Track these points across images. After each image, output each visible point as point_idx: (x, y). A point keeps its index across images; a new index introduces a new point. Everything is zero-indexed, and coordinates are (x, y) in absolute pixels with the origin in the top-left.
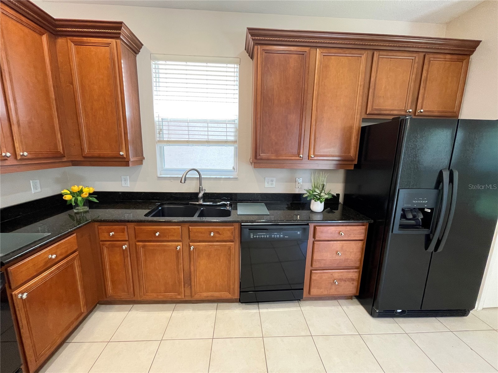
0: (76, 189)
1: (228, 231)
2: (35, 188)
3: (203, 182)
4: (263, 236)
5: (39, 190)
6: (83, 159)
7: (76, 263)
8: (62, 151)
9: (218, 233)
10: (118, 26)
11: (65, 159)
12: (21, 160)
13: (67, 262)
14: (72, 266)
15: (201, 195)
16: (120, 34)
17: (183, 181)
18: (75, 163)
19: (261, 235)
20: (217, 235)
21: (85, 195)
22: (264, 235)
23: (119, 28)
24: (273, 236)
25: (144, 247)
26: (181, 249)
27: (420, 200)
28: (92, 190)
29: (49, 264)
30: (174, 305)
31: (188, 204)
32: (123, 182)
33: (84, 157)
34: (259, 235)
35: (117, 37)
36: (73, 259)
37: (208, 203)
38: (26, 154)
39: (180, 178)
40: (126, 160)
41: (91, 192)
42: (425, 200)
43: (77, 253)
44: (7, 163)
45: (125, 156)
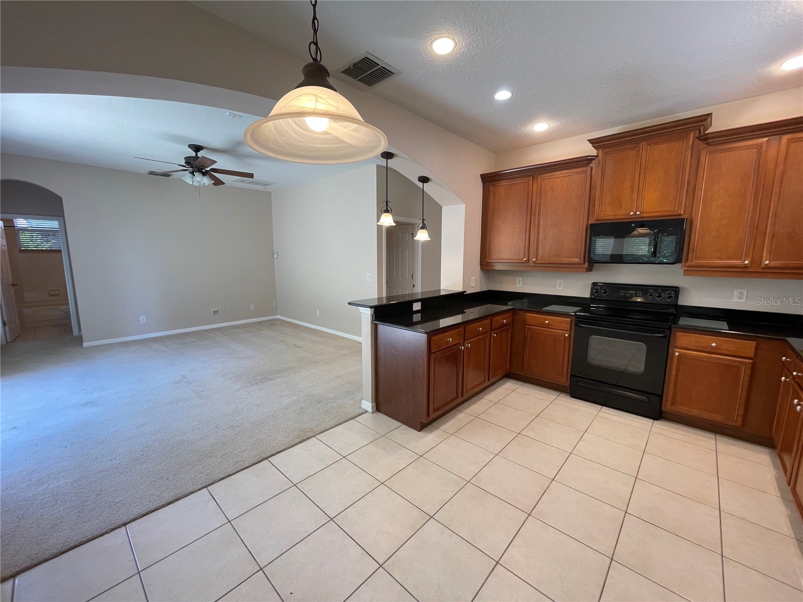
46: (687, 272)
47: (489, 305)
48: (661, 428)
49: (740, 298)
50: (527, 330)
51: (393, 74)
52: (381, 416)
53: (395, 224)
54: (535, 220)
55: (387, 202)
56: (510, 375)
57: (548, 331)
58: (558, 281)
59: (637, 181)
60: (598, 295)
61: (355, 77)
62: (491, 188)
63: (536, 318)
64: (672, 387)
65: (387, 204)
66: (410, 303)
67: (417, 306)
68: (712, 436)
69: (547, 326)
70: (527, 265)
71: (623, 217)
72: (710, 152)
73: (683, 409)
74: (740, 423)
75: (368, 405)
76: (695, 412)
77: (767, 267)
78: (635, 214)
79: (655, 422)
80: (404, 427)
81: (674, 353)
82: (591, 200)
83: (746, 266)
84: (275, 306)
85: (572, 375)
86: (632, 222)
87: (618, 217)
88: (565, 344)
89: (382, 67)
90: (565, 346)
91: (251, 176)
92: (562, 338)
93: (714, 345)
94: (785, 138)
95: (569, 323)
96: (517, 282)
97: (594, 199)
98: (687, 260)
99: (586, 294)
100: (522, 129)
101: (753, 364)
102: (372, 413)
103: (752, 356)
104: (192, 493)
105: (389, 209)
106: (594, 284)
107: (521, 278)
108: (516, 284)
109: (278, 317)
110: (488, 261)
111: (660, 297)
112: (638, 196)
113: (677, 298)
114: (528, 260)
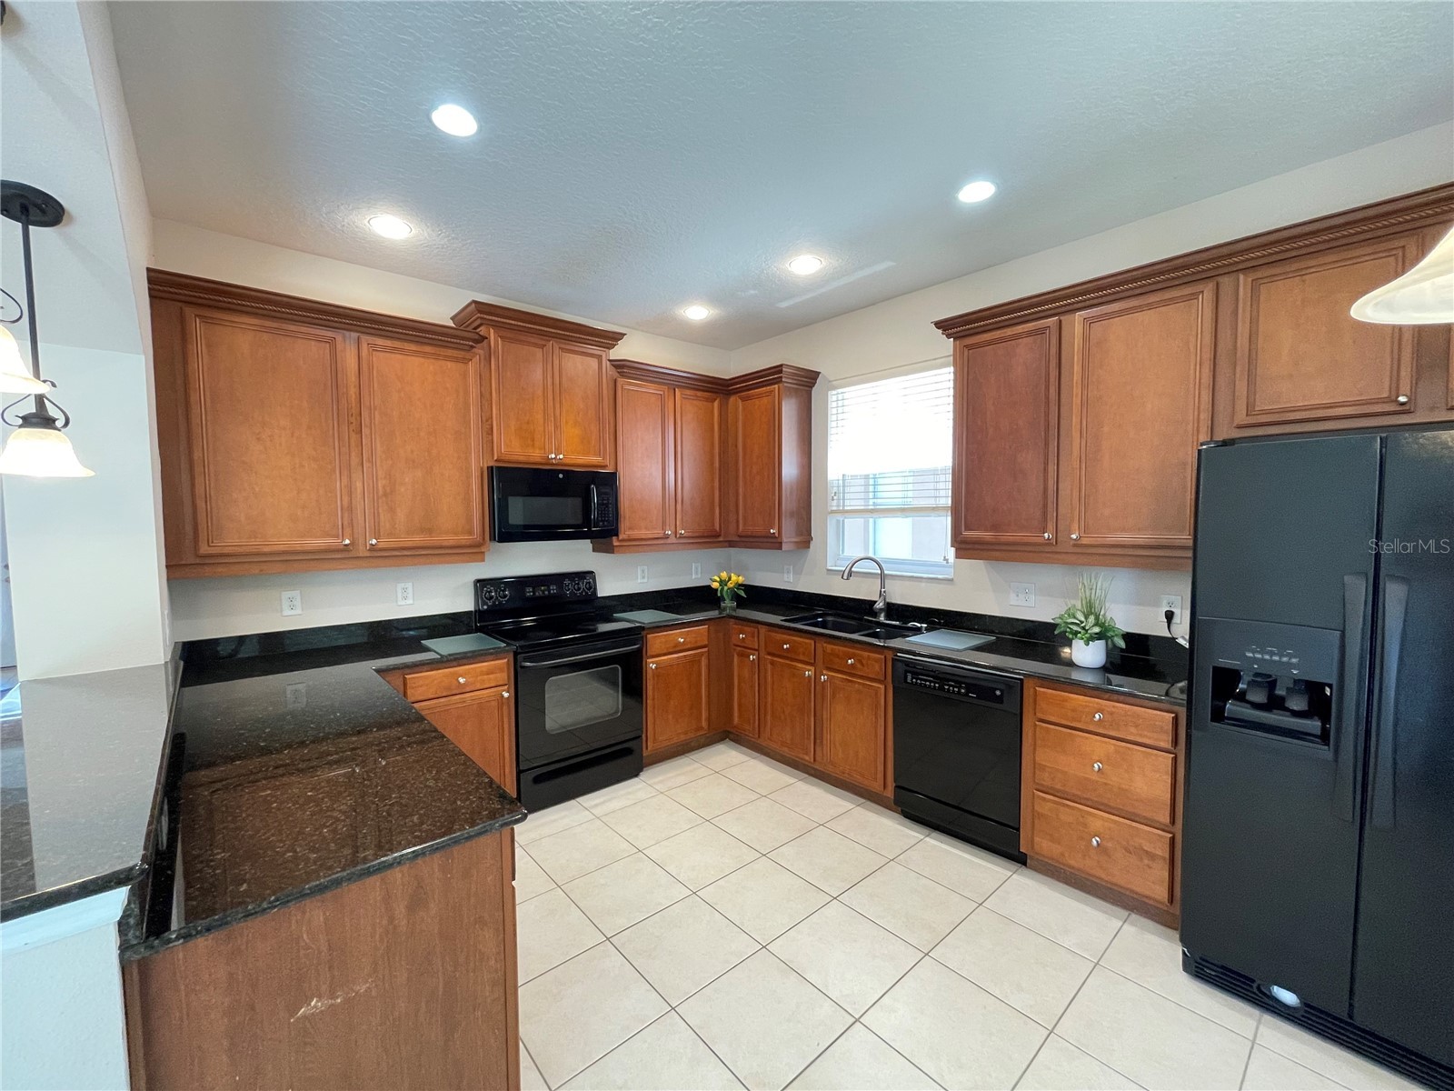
0: (724, 575)
1: (875, 663)
2: (697, 573)
3: (887, 582)
4: (928, 683)
5: (699, 576)
6: (738, 539)
7: (704, 662)
8: (718, 529)
9: (860, 662)
10: (778, 369)
11: (721, 539)
12: (680, 537)
13: (695, 655)
14: (699, 661)
15: (880, 605)
16: (781, 377)
17: (845, 577)
18: (731, 544)
19: (926, 681)
20: (859, 666)
21: (730, 585)
22: (930, 682)
23: (781, 372)
24: (946, 687)
25: (772, 663)
26: (813, 677)
27: (1272, 654)
28: (741, 580)
29: (677, 649)
30: (807, 776)
31: (861, 619)
32: (786, 575)
33: (739, 536)
34: (921, 680)
35: (779, 381)
36: (702, 654)
37: (894, 623)
38: (683, 532)
39: (841, 571)
40: (779, 540)
41: (740, 582)
42: (1290, 656)
43: (706, 649)
44: (669, 541)
45: (777, 535)
49: (643, 578)
57: (465, 699)
58: (400, 586)
60: (494, 602)
63: (432, 679)
64: (650, 716)
68: (687, 760)
69: (462, 689)
70: (349, 554)
71: (539, 460)
72: (623, 387)
73: (662, 741)
78: (555, 456)
81: (648, 666)
82: (485, 421)
83: (667, 538)
85: (519, 772)
87: (531, 460)
88: (501, 713)
90: (501, 721)
92: (497, 703)
93: (681, 639)
94: (678, 392)
95: (502, 669)
96: (285, 604)
97: (489, 420)
98: (620, 533)
101: (709, 651)
103: (706, 643)
106: (481, 582)
108: (281, 608)
110: (204, 549)
111: (579, 589)
112: (556, 427)
113: (595, 589)
114: (352, 543)
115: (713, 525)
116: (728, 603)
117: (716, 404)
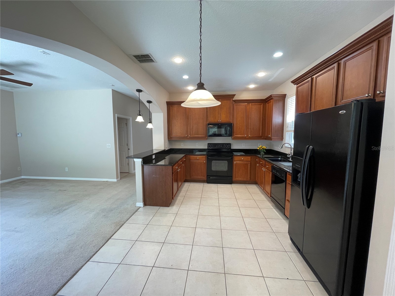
0: (261, 146)
7: (249, 165)
8: (261, 136)
10: (271, 96)
11: (262, 138)
13: (246, 163)
29: (242, 161)
33: (265, 137)
35: (272, 99)
36: (248, 163)
41: (265, 148)
45: (270, 137)
46: (233, 139)
47: (171, 155)
48: (234, 186)
49: (244, 146)
50: (191, 162)
51: (154, 62)
52: (148, 207)
53: (144, 121)
54: (188, 121)
55: (140, 111)
56: (186, 181)
57: (199, 161)
58: (196, 143)
59: (219, 111)
60: (210, 147)
61: (137, 59)
62: (171, 108)
63: (194, 157)
64: (234, 173)
65: (140, 112)
66: (152, 156)
67: (154, 157)
68: (244, 185)
69: (198, 160)
70: (187, 138)
71: (216, 122)
72: (236, 105)
73: (237, 179)
74: (249, 179)
75: (140, 204)
76: (240, 179)
77: (250, 137)
78: (220, 121)
79: (231, 185)
80: (161, 207)
81: (234, 163)
82: (207, 116)
83: (246, 137)
84: (20, 170)
85: (207, 176)
86: (220, 124)
87: (215, 122)
88: (204, 165)
89: (151, 59)
90: (204, 166)
91: (30, 85)
92: (203, 163)
93: (243, 159)
94: (250, 104)
95: (205, 158)
96: (182, 145)
97: (208, 115)
98: (233, 136)
99: (206, 147)
100: (185, 88)
101: (251, 162)
102: (143, 207)
103: (250, 160)
104: (83, 266)
105: (141, 114)
106: (208, 144)
107: (183, 143)
108: (181, 145)
109: (23, 177)
110: (171, 136)
111: (227, 147)
112: (220, 115)
113: (231, 147)
114: (187, 136)
115: (260, 134)
116: (262, 153)
117: (262, 105)
